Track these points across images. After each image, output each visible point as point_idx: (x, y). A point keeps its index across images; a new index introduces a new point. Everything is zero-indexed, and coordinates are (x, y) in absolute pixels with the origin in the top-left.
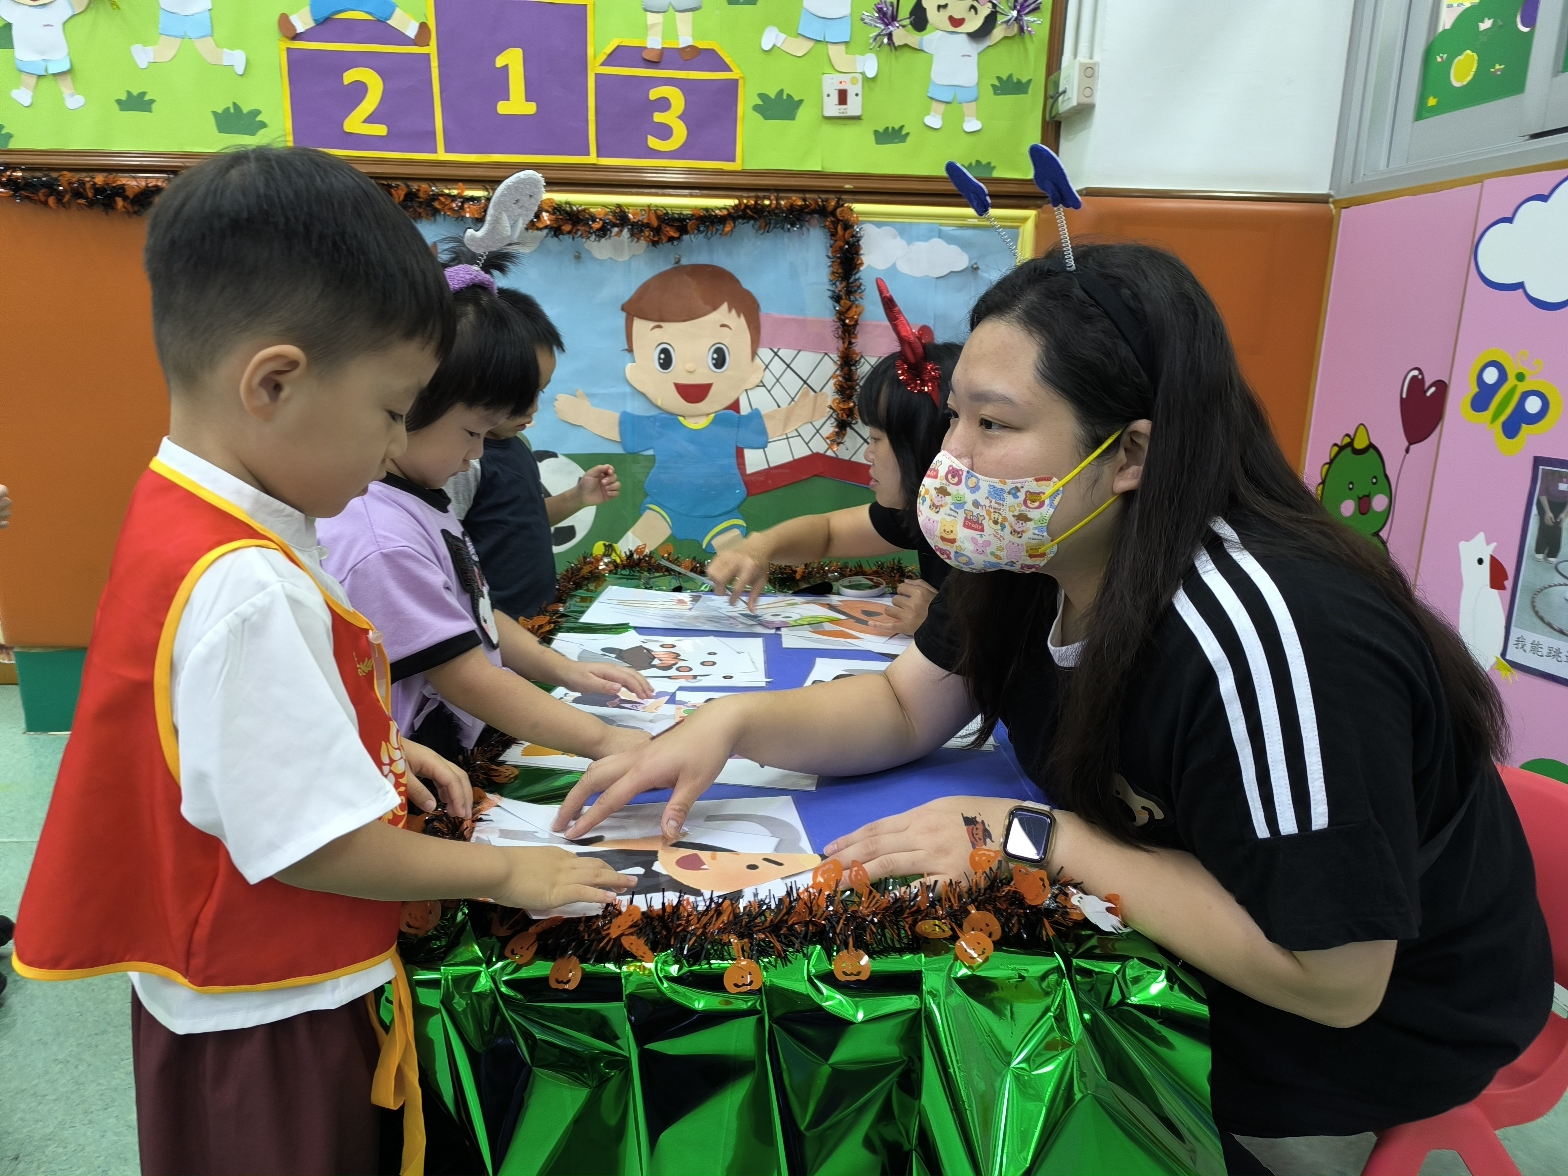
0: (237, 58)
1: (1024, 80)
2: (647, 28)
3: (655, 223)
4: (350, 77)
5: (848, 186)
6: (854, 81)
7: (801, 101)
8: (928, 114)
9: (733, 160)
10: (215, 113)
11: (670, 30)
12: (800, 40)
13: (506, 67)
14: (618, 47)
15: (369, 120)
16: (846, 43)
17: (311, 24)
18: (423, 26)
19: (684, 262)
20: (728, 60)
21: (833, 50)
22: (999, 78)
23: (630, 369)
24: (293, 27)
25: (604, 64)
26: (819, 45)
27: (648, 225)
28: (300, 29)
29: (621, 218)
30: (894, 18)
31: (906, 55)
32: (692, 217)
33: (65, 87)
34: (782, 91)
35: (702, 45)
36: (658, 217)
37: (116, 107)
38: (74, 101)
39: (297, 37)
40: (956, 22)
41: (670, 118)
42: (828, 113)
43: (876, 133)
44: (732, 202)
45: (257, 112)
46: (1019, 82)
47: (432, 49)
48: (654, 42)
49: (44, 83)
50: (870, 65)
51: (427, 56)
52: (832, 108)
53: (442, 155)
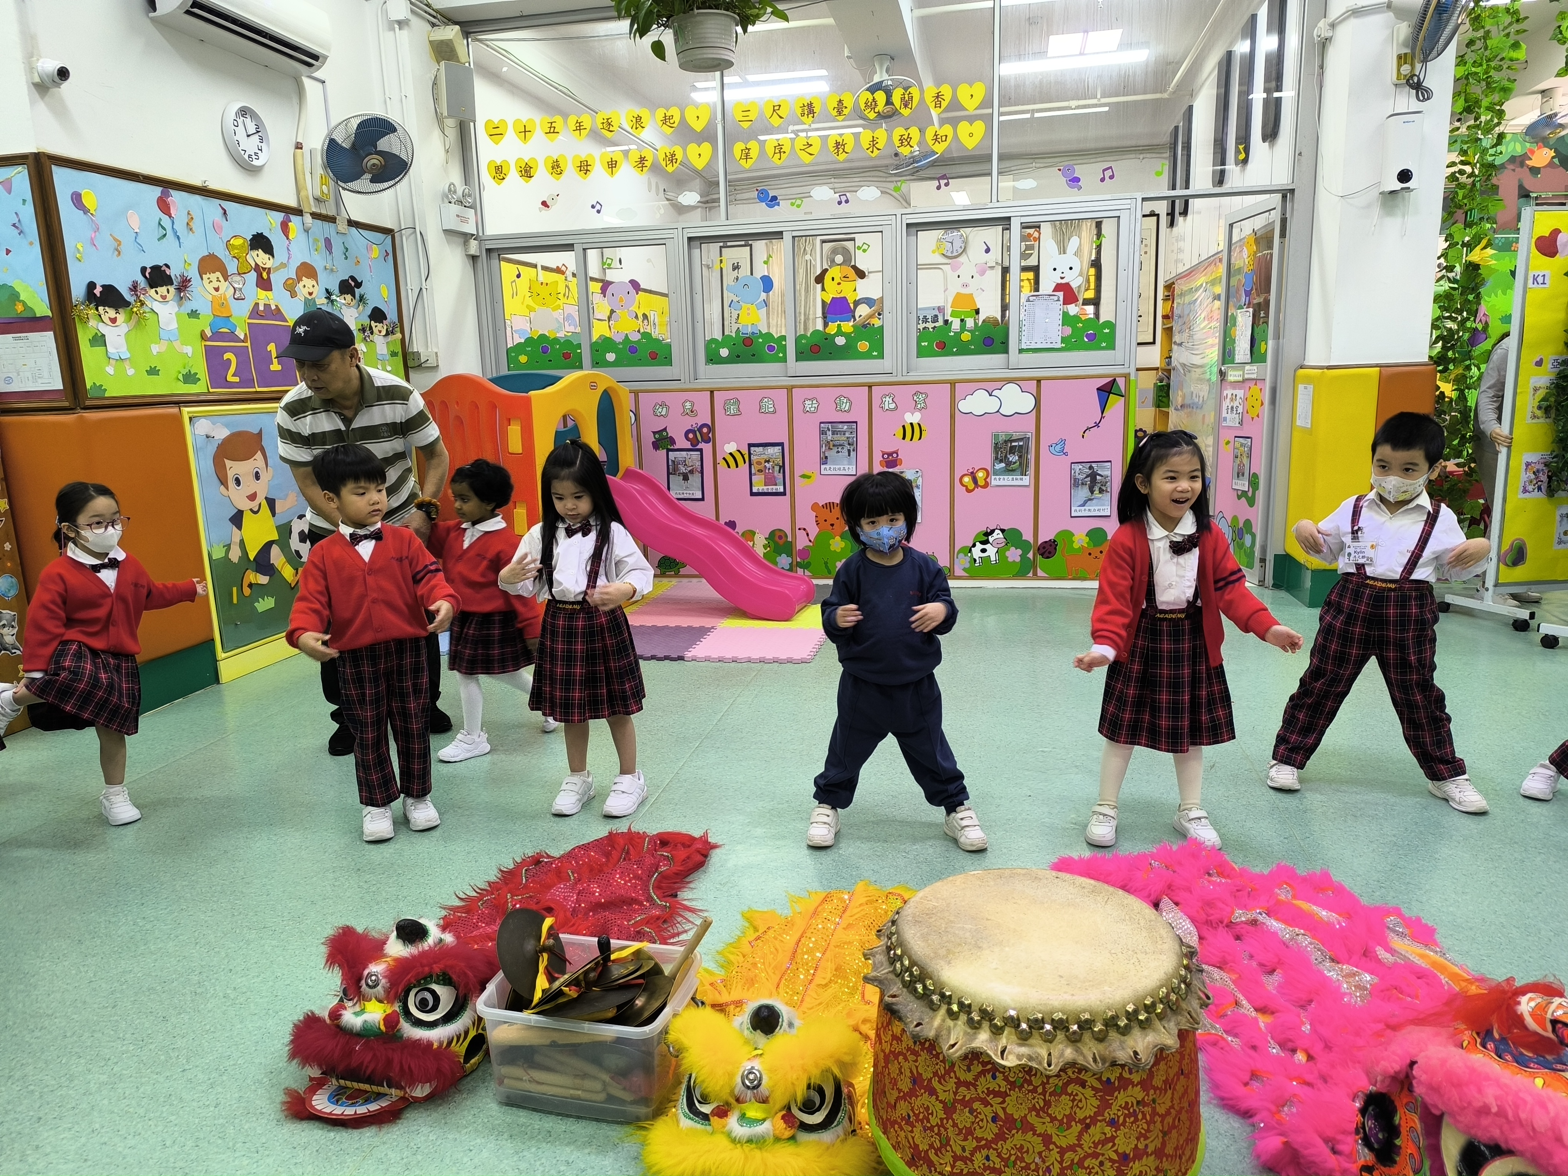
0: (188, 350)
4: (227, 356)
10: (182, 375)
13: (271, 351)
15: (233, 375)
17: (212, 334)
18: (246, 334)
24: (206, 336)
28: (208, 336)
33: (127, 365)
37: (146, 373)
38: (131, 372)
39: (207, 340)
40: (379, 332)
45: (196, 374)
47: (248, 344)
49: (117, 363)
51: (248, 347)
53: (259, 389)
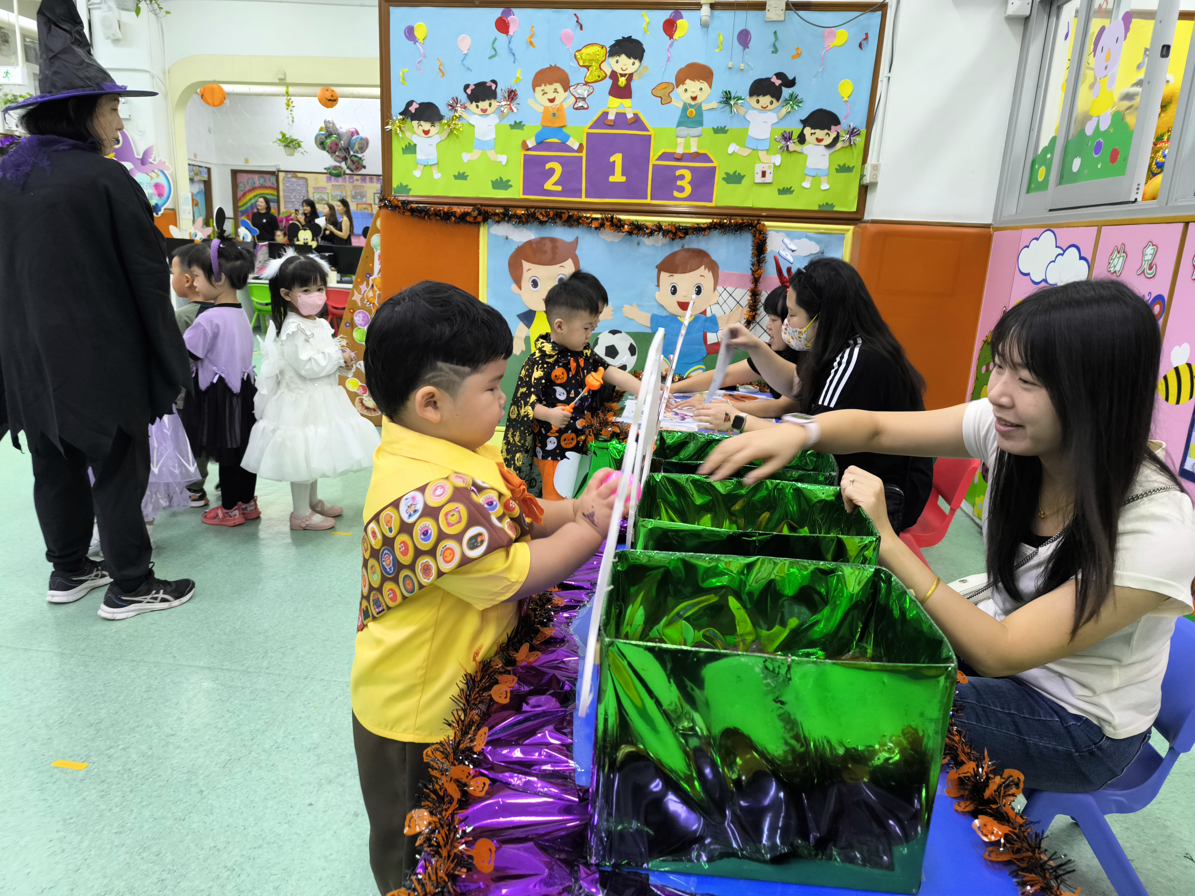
0: (503, 159)
1: (851, 166)
2: (677, 145)
3: (674, 231)
4: (548, 166)
5: (764, 214)
6: (769, 167)
7: (744, 176)
8: (804, 181)
9: (711, 201)
10: (492, 181)
11: (687, 145)
12: (746, 149)
13: (614, 162)
14: (664, 153)
15: (555, 184)
16: (767, 150)
17: (535, 144)
18: (581, 145)
19: (686, 247)
20: (712, 158)
21: (761, 154)
22: (839, 166)
23: (657, 294)
24: (528, 146)
25: (657, 160)
26: (754, 151)
27: (670, 231)
28: (530, 146)
29: (659, 228)
30: (790, 139)
31: (794, 156)
32: (690, 228)
33: (434, 170)
34: (736, 172)
35: (701, 151)
36: (676, 228)
37: (453, 178)
38: (437, 175)
39: (528, 149)
40: (819, 140)
41: (684, 183)
42: (756, 181)
43: (779, 190)
44: (710, 221)
45: (509, 181)
46: (849, 167)
48: (680, 150)
49: (426, 167)
50: (777, 159)
51: (581, 157)
52: (759, 179)
53: (584, 199)
